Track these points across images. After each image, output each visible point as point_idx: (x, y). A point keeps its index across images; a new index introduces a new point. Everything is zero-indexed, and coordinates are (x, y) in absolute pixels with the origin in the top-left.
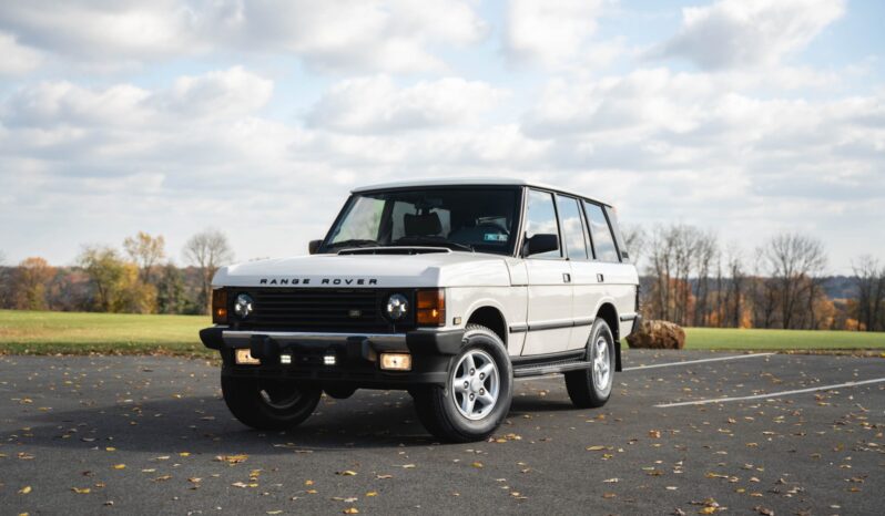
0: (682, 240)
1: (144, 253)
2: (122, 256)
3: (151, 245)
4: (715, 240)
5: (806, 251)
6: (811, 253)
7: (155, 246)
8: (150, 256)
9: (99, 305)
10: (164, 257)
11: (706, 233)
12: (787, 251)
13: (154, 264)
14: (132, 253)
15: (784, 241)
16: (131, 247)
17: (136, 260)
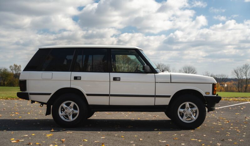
0: (161, 67)
1: (15, 70)
2: (9, 71)
3: (17, 67)
4: (169, 67)
5: (192, 70)
6: (193, 71)
7: (18, 68)
8: (17, 71)
9: (2, 84)
10: (21, 71)
11: (167, 66)
12: (187, 70)
13: (18, 73)
14: (12, 70)
15: (186, 68)
16: (12, 68)
17: (13, 72)
